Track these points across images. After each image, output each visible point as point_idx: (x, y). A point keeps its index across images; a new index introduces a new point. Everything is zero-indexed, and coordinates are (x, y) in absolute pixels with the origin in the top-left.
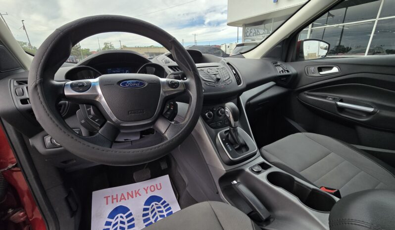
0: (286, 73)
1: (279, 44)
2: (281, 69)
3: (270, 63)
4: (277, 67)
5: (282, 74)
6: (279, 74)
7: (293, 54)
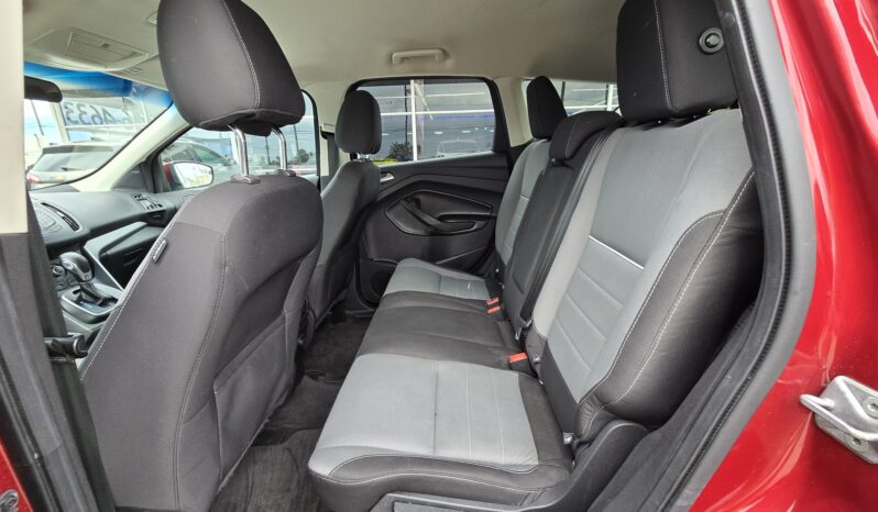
0: (159, 209)
1: (134, 169)
2: (148, 203)
3: (127, 197)
4: (142, 202)
5: (151, 210)
6: (147, 211)
7: (163, 181)
